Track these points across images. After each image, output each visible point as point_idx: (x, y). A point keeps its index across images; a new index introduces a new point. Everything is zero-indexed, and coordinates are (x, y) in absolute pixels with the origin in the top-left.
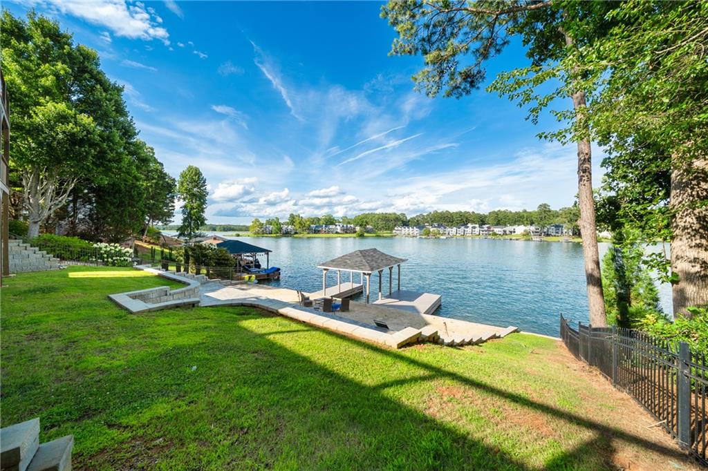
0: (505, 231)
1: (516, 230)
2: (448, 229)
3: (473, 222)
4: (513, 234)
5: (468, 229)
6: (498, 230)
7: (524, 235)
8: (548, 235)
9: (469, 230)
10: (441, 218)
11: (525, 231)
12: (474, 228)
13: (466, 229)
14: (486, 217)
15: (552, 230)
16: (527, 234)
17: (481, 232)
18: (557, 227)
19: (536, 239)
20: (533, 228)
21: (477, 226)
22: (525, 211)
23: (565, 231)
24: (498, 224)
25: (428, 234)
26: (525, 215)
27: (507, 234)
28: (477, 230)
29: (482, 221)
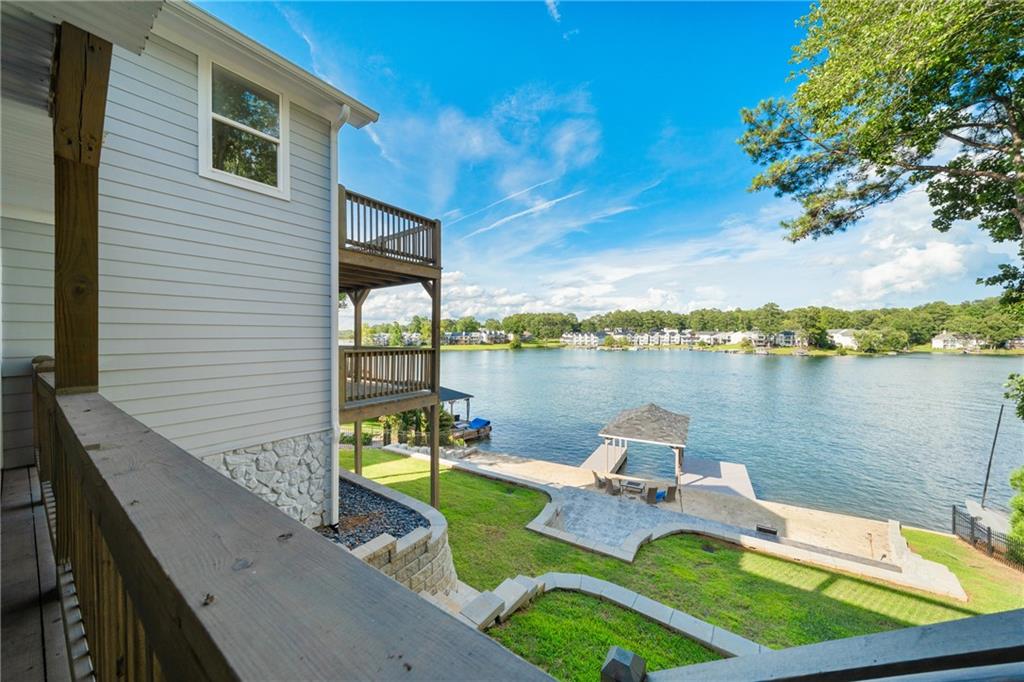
0: (716, 340)
1: (731, 339)
2: (637, 337)
3: (670, 326)
4: (727, 343)
5: (665, 336)
6: (705, 337)
7: (743, 346)
8: (775, 345)
9: (666, 338)
10: (626, 320)
11: (744, 339)
12: (673, 334)
13: (662, 337)
14: (686, 318)
15: (781, 339)
16: (747, 343)
17: (683, 341)
18: (787, 334)
19: (761, 351)
20: (754, 336)
21: (676, 331)
22: (739, 311)
23: (798, 339)
24: (704, 328)
25: (611, 343)
26: (740, 316)
27: (718, 344)
28: (677, 336)
29: (681, 324)
